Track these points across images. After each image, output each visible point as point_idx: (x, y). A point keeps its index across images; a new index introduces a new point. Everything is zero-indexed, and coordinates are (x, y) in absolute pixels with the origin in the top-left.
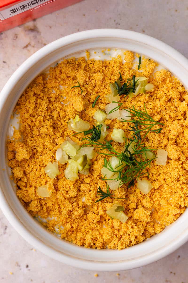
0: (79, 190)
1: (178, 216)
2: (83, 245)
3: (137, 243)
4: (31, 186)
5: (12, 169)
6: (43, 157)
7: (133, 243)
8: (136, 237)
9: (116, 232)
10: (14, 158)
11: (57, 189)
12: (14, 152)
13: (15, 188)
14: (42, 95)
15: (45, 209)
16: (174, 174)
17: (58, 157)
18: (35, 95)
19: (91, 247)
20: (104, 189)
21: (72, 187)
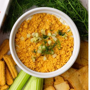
0: (30, 46)
1: (46, 72)
2: (19, 58)
3: (32, 69)
4: (21, 35)
5: (20, 27)
6: (29, 31)
7: (31, 68)
8: (33, 68)
9: (29, 62)
10: (23, 25)
11: (26, 41)
12: (24, 24)
13: (17, 32)
14: (42, 18)
15: (19, 43)
16: (54, 62)
17: (33, 34)
18: (40, 16)
19: (21, 61)
20: (36, 51)
21: (29, 44)
